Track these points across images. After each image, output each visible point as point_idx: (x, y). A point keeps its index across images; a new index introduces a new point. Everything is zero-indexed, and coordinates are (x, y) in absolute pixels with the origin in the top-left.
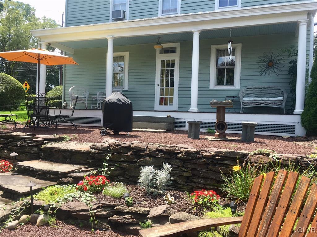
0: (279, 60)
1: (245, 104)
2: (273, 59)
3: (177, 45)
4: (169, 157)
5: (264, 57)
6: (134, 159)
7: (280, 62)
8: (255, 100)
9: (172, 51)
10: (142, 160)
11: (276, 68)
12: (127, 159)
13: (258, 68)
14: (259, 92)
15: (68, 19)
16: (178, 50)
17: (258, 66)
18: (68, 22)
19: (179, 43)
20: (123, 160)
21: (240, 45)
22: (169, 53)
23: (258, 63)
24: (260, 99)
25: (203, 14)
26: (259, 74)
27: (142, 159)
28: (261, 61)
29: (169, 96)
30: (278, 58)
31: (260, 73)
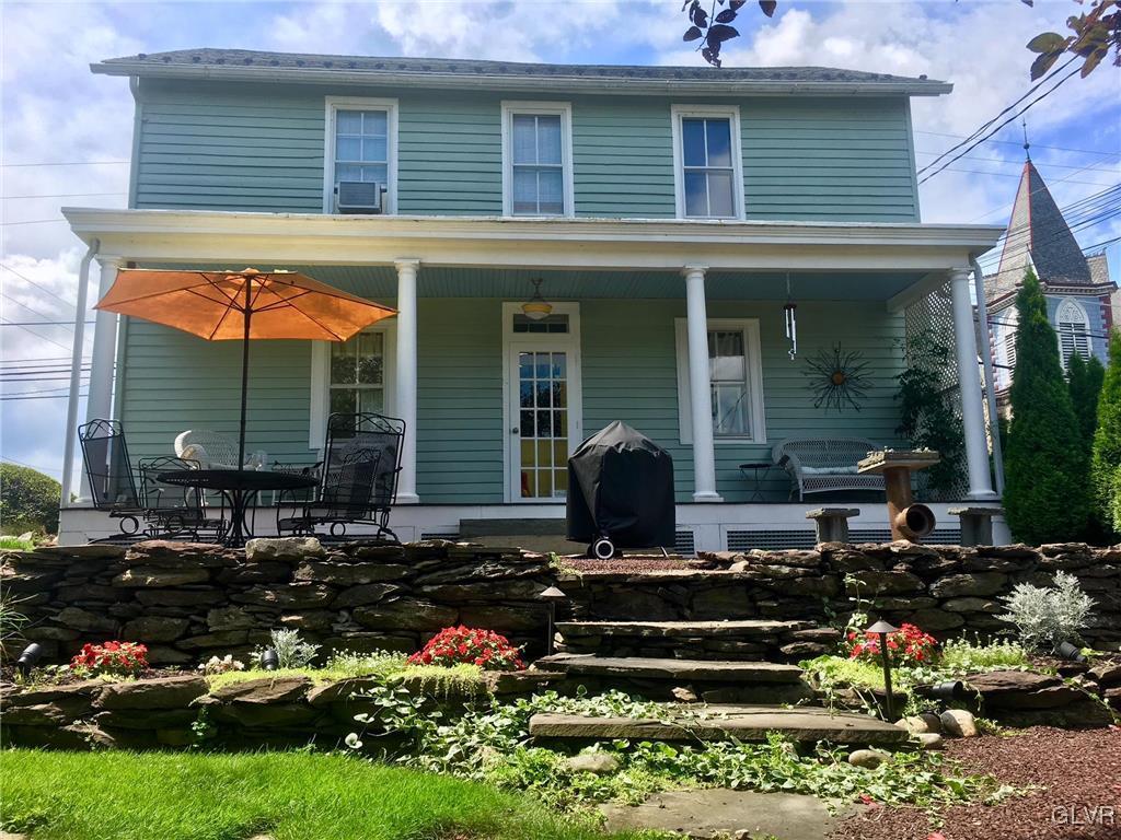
0: (856, 369)
1: (808, 483)
2: (842, 365)
3: (571, 310)
4: (1014, 566)
5: (818, 359)
6: (917, 583)
7: (858, 374)
8: (832, 473)
9: (558, 326)
10: (947, 583)
11: (852, 389)
12: (897, 587)
13: (808, 388)
14: (818, 453)
15: (144, 189)
16: (575, 324)
17: (807, 383)
18: (143, 198)
19: (577, 304)
20: (884, 588)
21: (756, 322)
22: (545, 332)
23: (806, 374)
24: (845, 469)
25: (725, 225)
26: (812, 404)
27: (945, 580)
28: (811, 369)
29: (553, 468)
30: (855, 364)
31: (814, 402)
